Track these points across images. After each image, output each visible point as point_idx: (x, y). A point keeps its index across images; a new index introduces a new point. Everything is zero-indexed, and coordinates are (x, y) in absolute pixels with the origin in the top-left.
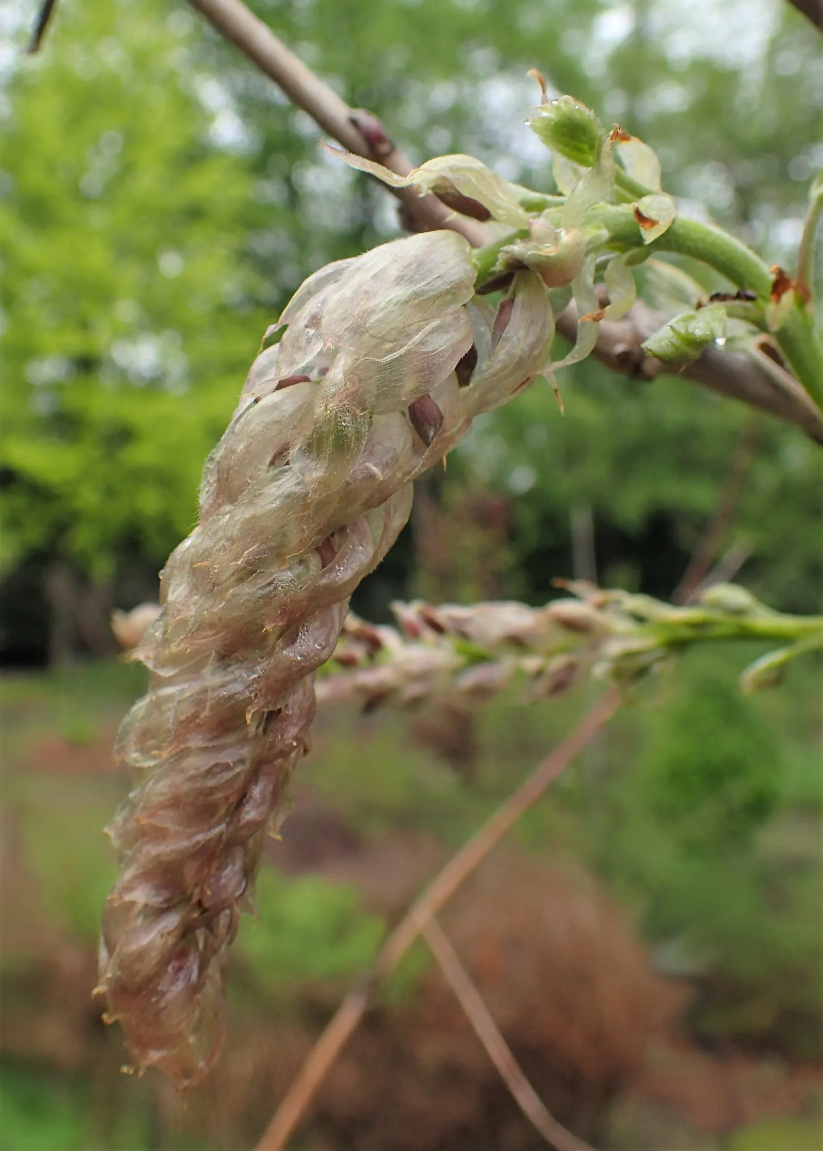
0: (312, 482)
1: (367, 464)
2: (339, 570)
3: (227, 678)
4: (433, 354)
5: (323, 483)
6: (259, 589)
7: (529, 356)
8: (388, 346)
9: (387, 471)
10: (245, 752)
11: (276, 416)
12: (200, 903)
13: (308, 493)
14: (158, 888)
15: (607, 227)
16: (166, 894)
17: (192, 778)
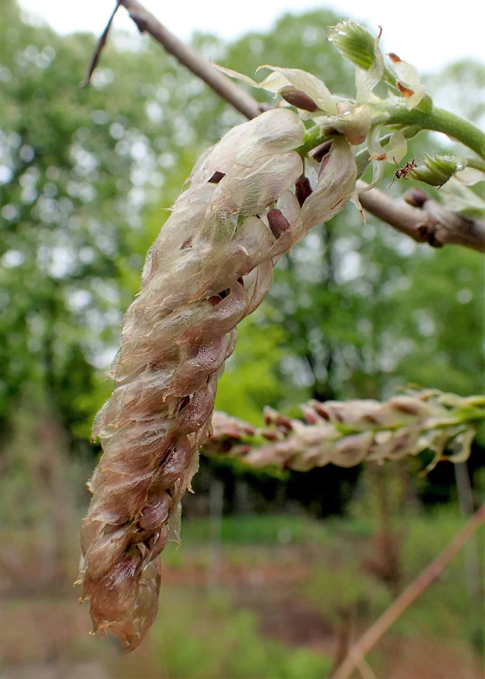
0: (203, 254)
1: (238, 245)
2: (222, 311)
3: (153, 378)
4: (275, 174)
5: (211, 255)
6: (172, 320)
7: (340, 183)
8: (248, 170)
9: (251, 250)
10: (165, 425)
11: (184, 218)
12: (138, 525)
13: (201, 261)
14: (112, 513)
15: (389, 111)
16: (117, 517)
17: (131, 441)
